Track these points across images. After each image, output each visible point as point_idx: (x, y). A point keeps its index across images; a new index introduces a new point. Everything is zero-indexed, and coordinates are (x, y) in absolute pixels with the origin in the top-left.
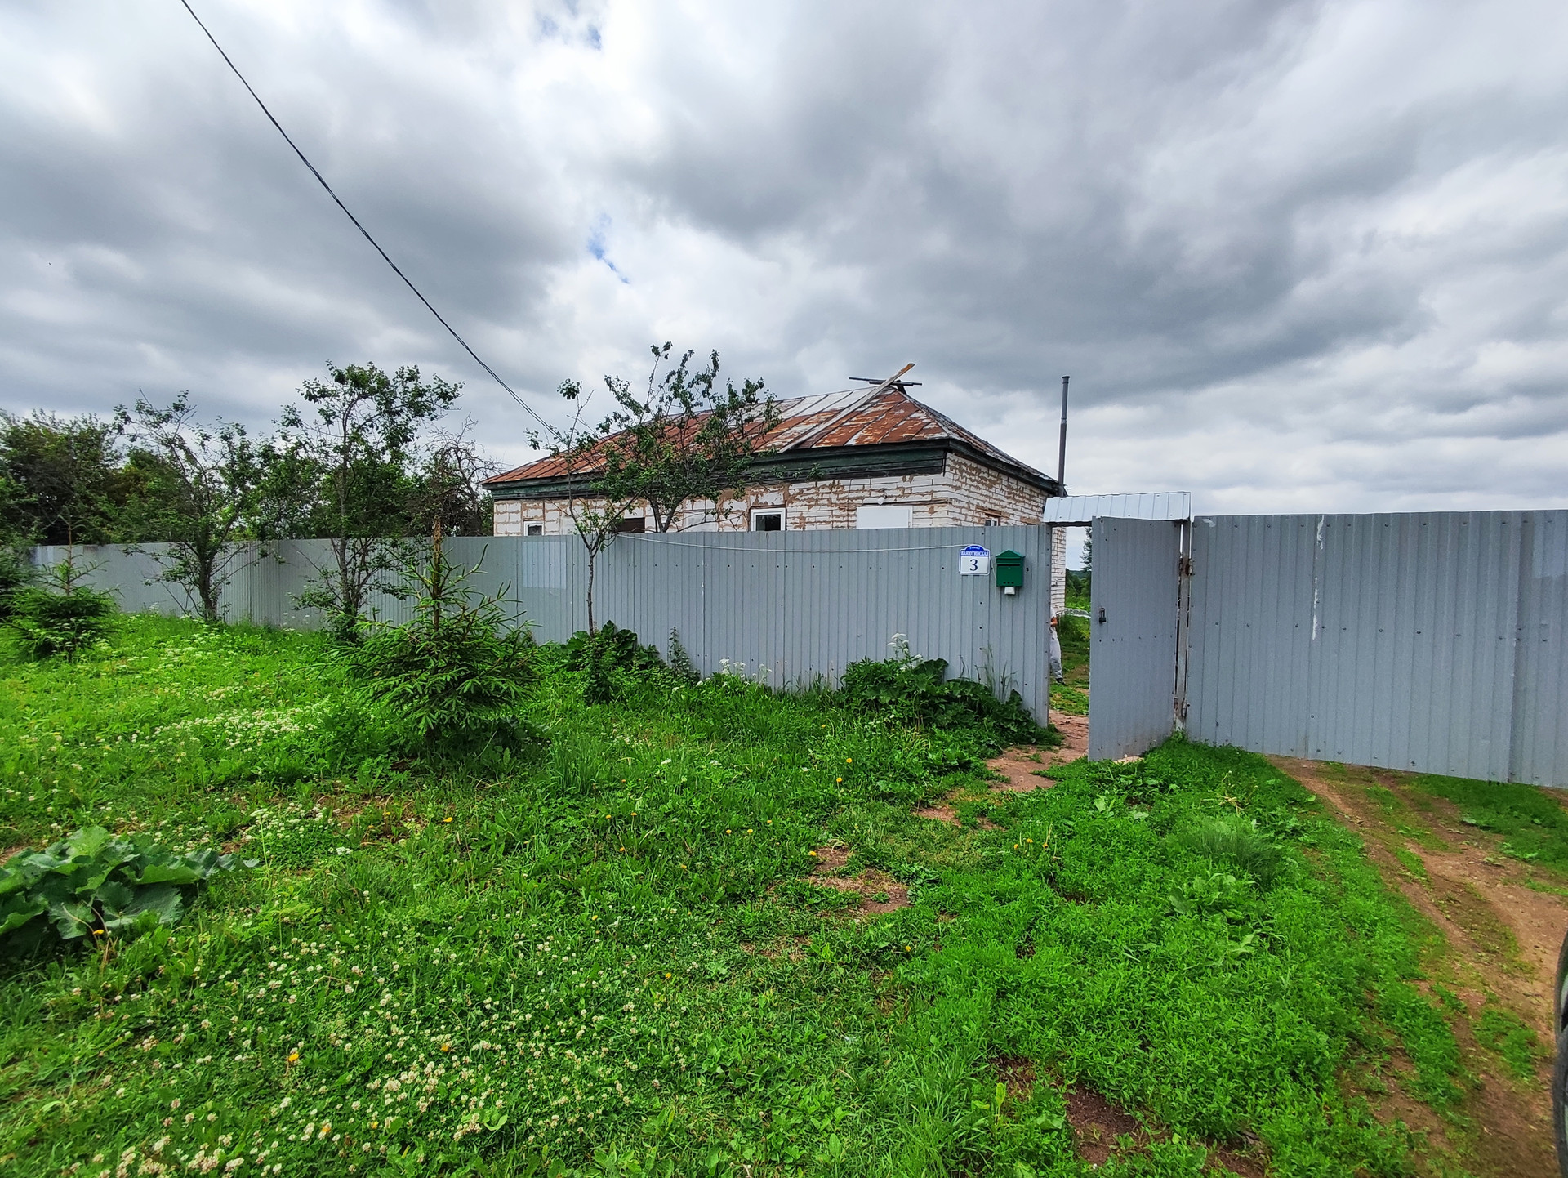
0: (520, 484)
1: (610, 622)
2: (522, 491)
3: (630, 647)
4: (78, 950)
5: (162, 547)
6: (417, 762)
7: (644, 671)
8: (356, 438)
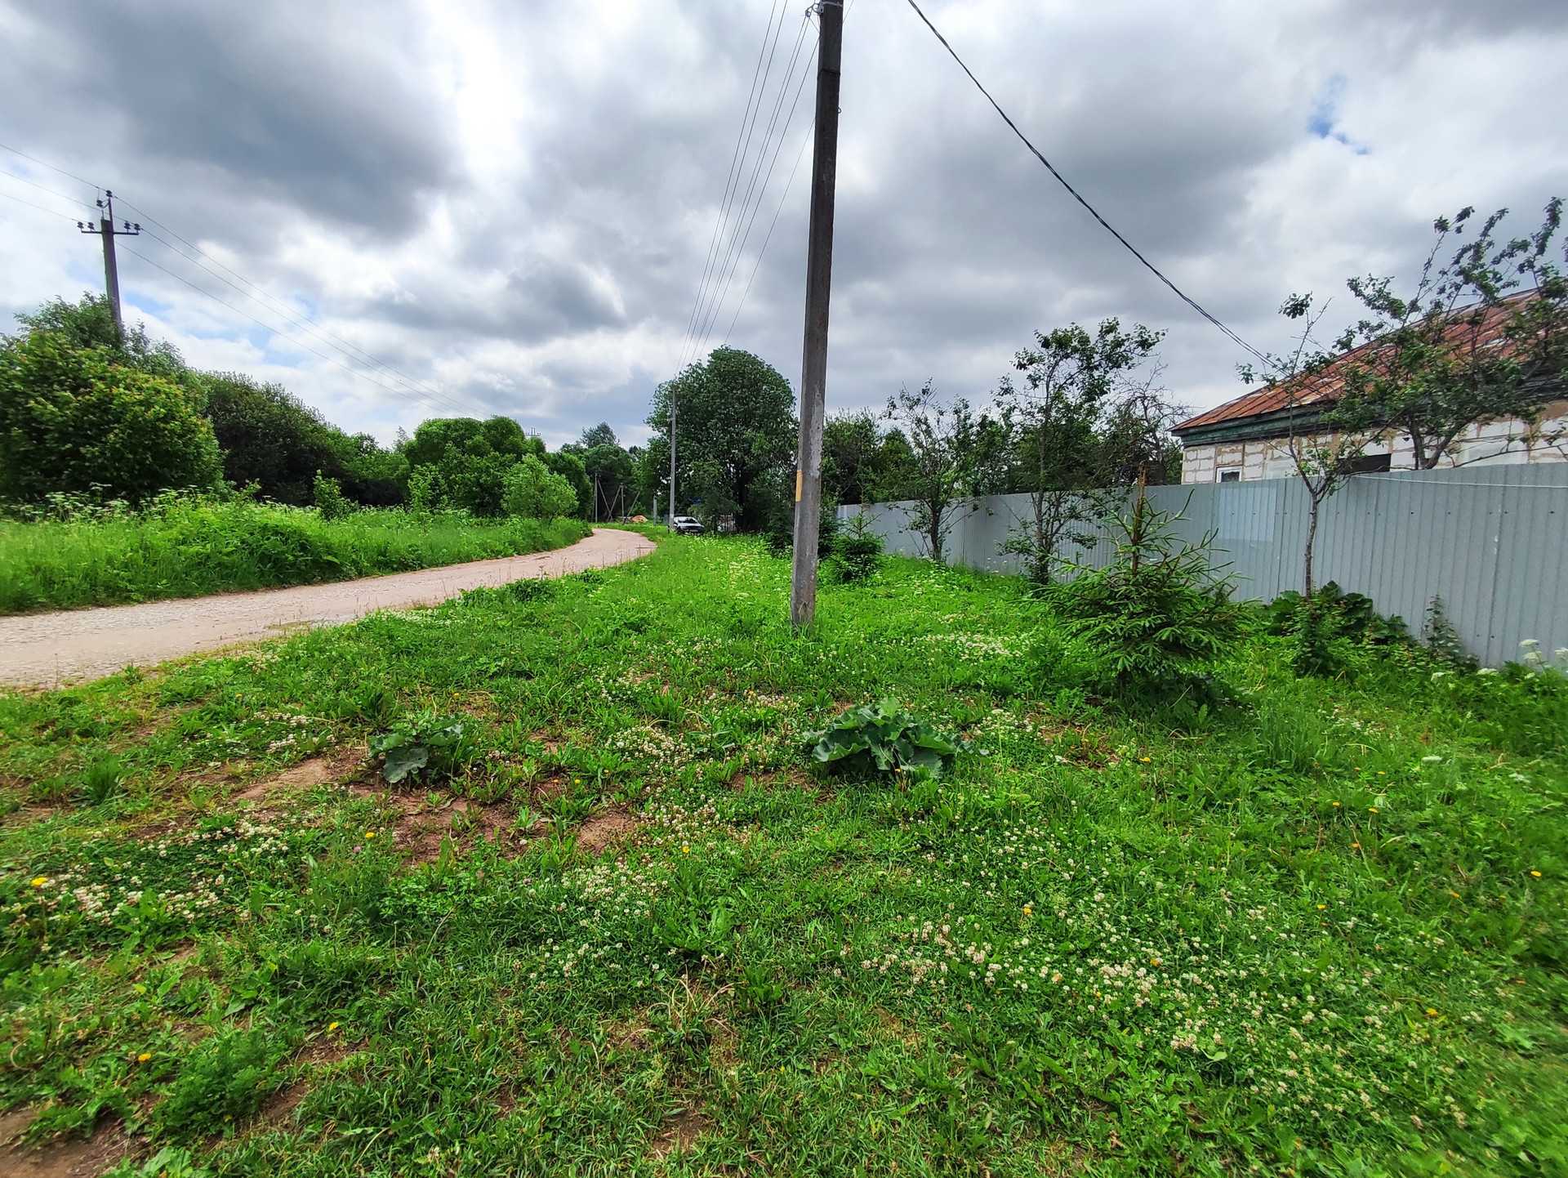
0: (1215, 427)
1: (1332, 583)
2: (1218, 434)
3: (1361, 615)
4: (887, 779)
5: (911, 504)
6: (1110, 700)
7: (1381, 647)
8: (1058, 397)
